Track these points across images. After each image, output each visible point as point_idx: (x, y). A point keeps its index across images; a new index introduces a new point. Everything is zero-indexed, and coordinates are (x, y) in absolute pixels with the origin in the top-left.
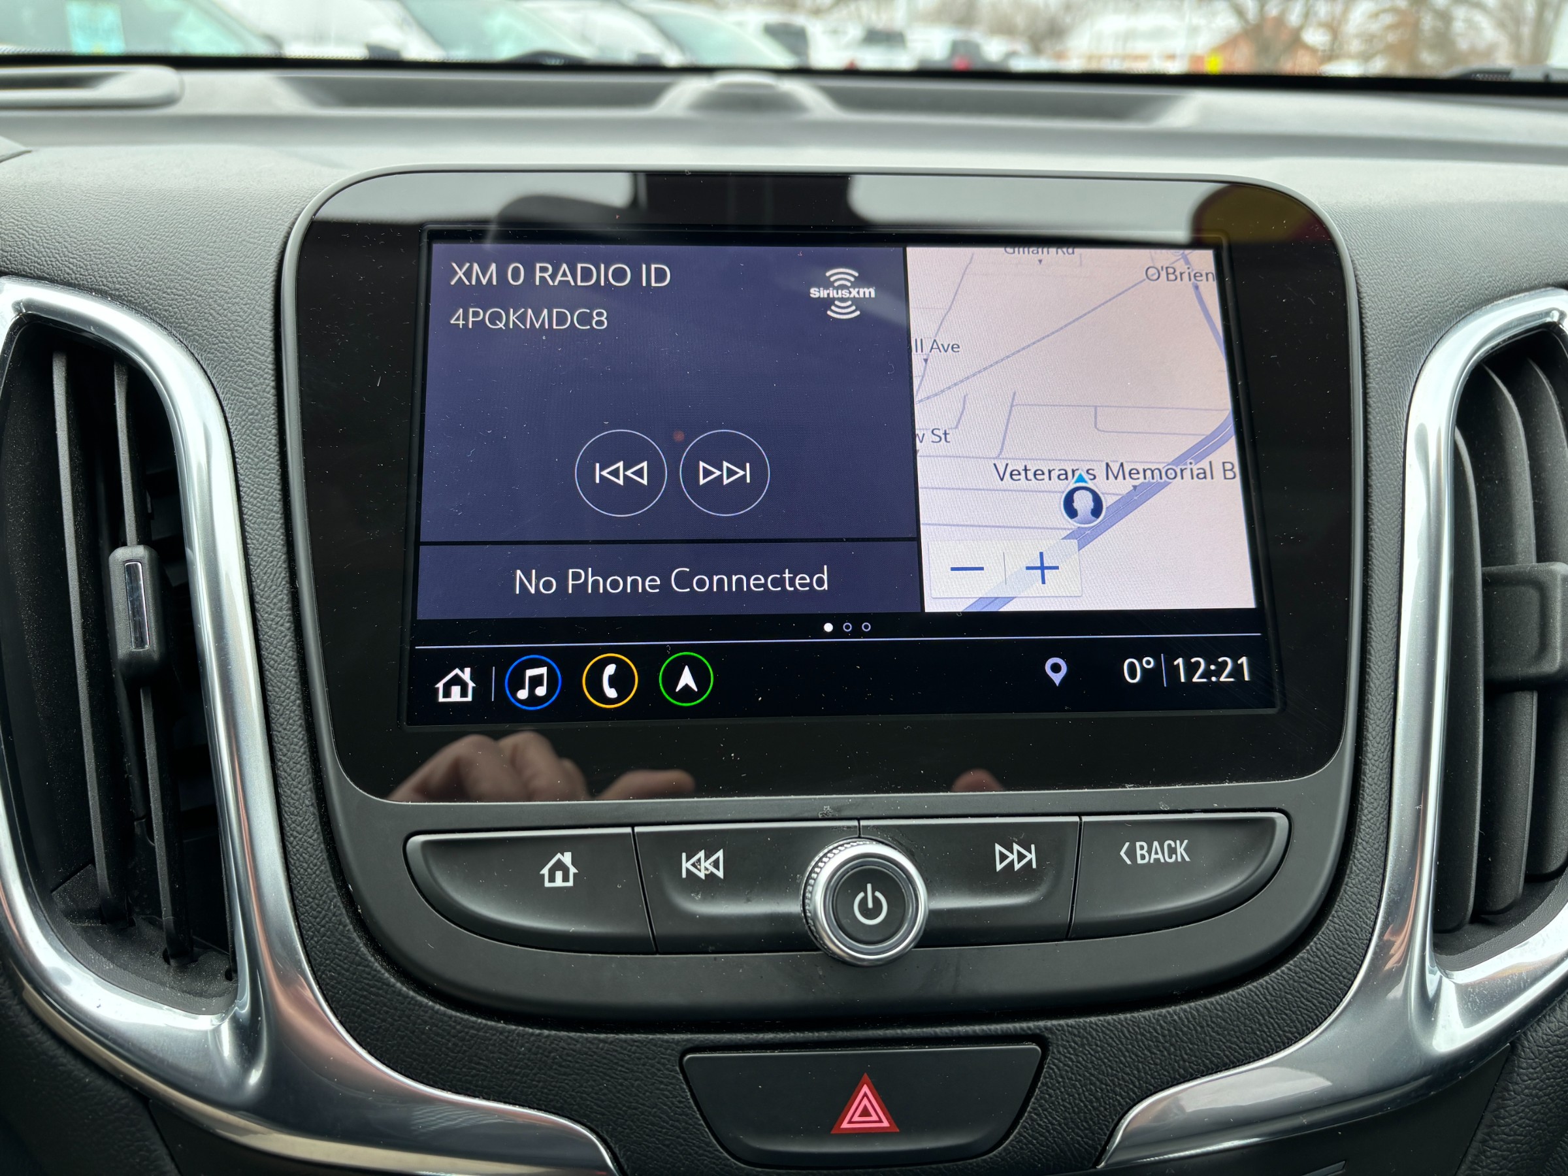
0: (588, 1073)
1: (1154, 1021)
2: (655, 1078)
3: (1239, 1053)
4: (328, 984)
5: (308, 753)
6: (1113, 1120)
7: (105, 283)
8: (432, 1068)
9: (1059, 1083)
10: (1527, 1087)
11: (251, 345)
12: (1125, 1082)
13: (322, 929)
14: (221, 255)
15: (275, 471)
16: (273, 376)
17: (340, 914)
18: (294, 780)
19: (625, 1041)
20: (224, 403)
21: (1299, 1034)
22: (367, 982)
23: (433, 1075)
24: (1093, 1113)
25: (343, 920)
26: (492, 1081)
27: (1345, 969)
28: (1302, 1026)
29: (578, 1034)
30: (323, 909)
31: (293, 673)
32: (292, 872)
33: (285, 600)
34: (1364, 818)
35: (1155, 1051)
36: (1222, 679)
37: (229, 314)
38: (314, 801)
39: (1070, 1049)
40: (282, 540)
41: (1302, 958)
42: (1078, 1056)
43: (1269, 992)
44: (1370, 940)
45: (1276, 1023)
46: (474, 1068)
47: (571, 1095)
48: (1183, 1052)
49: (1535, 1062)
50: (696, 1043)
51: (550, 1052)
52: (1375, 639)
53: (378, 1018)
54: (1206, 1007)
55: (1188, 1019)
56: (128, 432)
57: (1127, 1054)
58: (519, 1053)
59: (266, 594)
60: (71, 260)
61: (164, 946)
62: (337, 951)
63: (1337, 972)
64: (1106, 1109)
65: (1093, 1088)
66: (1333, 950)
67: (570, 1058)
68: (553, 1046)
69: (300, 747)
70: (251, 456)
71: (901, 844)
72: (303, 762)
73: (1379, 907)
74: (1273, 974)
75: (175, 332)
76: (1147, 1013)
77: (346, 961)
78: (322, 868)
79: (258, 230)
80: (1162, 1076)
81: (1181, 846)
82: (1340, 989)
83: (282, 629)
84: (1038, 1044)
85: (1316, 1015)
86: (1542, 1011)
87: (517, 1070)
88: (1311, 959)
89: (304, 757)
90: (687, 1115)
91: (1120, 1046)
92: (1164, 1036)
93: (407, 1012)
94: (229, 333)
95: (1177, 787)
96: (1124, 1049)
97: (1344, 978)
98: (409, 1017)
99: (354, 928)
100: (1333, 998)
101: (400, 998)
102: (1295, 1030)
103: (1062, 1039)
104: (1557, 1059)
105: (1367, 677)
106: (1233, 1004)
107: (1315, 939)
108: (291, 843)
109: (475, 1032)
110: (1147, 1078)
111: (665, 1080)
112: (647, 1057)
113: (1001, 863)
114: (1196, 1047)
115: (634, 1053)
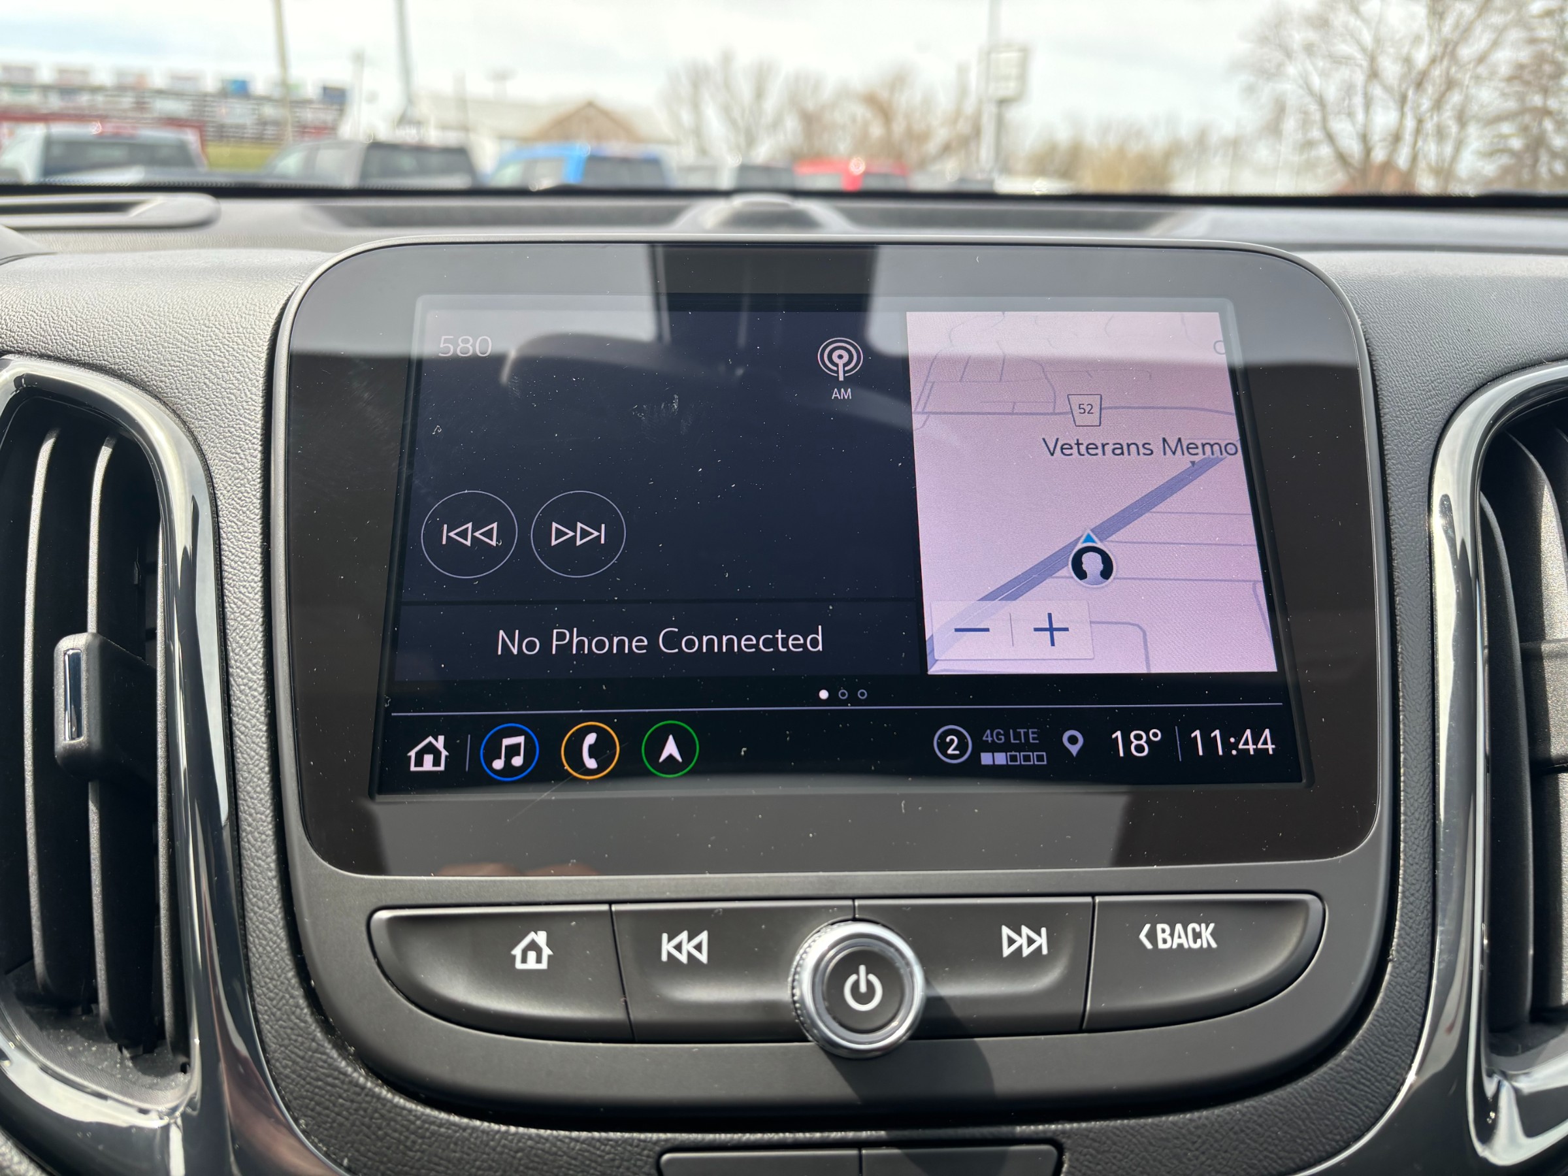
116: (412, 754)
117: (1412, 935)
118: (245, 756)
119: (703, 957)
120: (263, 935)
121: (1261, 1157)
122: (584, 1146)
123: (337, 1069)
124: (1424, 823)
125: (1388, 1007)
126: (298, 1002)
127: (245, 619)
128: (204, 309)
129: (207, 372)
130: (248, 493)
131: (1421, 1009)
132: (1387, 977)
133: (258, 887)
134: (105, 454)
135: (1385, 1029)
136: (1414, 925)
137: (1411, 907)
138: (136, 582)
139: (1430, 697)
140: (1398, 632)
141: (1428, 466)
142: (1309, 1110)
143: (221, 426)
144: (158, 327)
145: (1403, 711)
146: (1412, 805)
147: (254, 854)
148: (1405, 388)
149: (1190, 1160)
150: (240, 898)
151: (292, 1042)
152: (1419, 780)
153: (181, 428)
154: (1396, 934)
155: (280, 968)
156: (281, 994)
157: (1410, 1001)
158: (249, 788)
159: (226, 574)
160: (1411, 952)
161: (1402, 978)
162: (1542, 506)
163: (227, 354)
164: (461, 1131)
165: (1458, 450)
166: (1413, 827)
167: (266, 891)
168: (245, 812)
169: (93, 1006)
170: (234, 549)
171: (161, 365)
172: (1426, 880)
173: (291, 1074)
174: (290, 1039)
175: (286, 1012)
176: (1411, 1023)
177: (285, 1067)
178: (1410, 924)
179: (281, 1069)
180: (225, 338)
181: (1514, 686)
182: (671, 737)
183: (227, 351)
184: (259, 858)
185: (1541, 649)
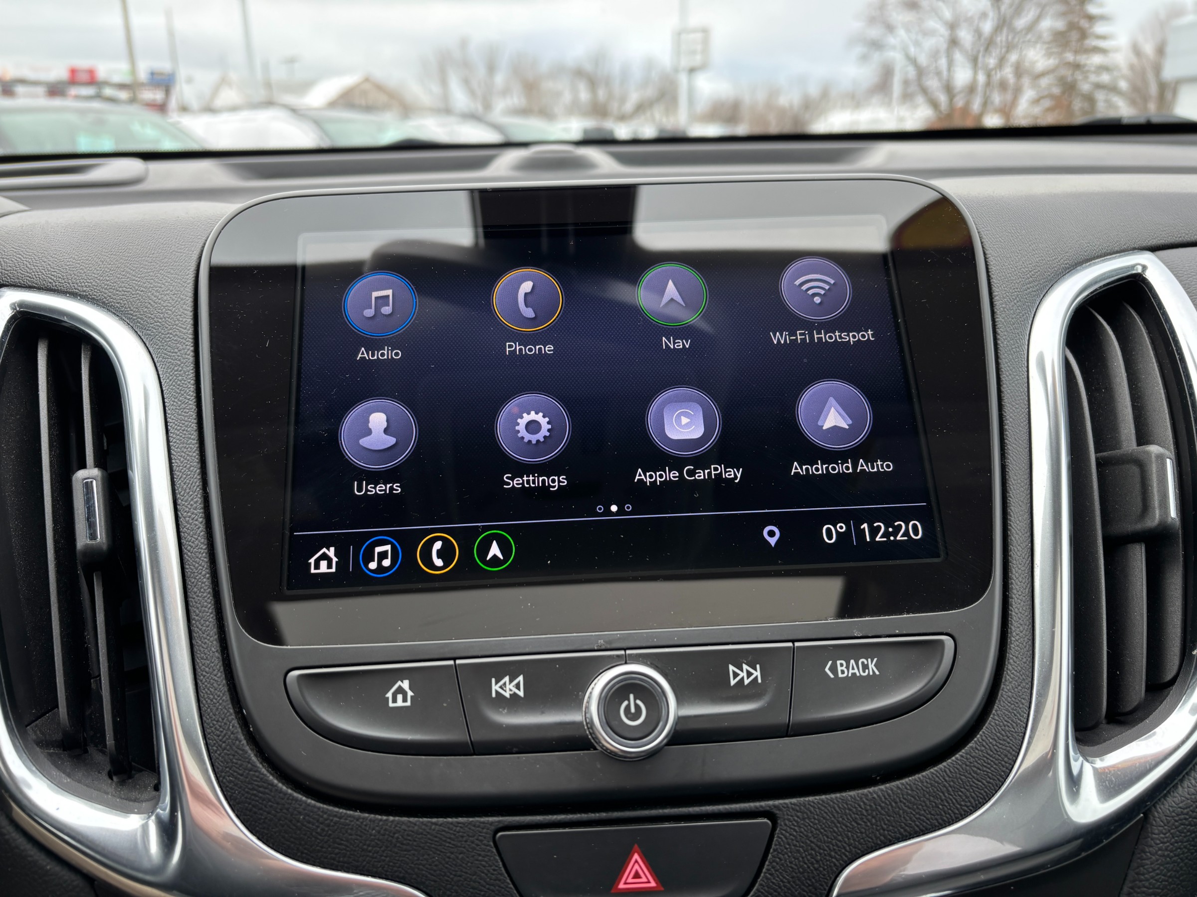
0: (423, 848)
1: (858, 799)
2: (475, 851)
3: (927, 823)
4: (227, 786)
5: (214, 613)
6: (831, 878)
7: (76, 286)
8: (305, 849)
9: (786, 849)
10: (1160, 849)
11: (177, 322)
12: (838, 847)
13: (224, 745)
14: (158, 262)
15: (193, 410)
16: (192, 343)
17: (237, 732)
18: (204, 634)
19: (452, 823)
20: (158, 365)
21: (973, 807)
22: (256, 783)
23: (306, 854)
24: (815, 872)
25: (239, 736)
26: (350, 858)
27: (1006, 756)
28: (975, 801)
29: (416, 819)
30: (224, 729)
31: (204, 554)
32: (202, 702)
33: (199, 502)
34: (1013, 639)
35: (860, 822)
36: (898, 538)
37: (162, 302)
38: (218, 648)
39: (794, 822)
40: (197, 459)
41: (971, 747)
42: (800, 827)
43: (947, 775)
44: (1025, 734)
45: (954, 798)
46: (337, 848)
47: (410, 867)
48: (882, 823)
49: (1165, 829)
50: (506, 823)
51: (394, 833)
52: (1013, 504)
53: (265, 811)
54: (898, 788)
55: (884, 796)
56: (90, 390)
57: (839, 825)
58: (371, 835)
59: (185, 499)
60: (53, 273)
61: (108, 767)
62: (234, 760)
63: (1000, 758)
64: (824, 869)
65: (813, 852)
66: (995, 741)
67: (409, 838)
68: (397, 828)
69: (209, 609)
70: (176, 400)
71: (657, 667)
72: (211, 619)
73: (1030, 708)
74: (950, 761)
75: (124, 318)
76: (852, 793)
77: (241, 768)
78: (224, 698)
79: (184, 243)
80: (867, 842)
81: (872, 663)
82: (1003, 772)
83: (197, 523)
84: (768, 819)
85: (985, 792)
86: (1165, 789)
87: (370, 848)
88: (979, 748)
89: (212, 615)
90: (500, 880)
91: (833, 819)
92: (867, 811)
93: (287, 806)
94: (162, 315)
95: (867, 618)
96: (836, 821)
97: (1006, 762)
98: (288, 809)
99: (247, 742)
100: (998, 779)
101: (281, 795)
102: (969, 804)
103: (788, 815)
104: (1183, 826)
105: (1009, 532)
106: (920, 784)
107: (981, 733)
108: (201, 681)
109: (338, 819)
110: (855, 844)
111: (483, 853)
112: (468, 835)
113: (734, 679)
114: (892, 818)
115: (458, 832)
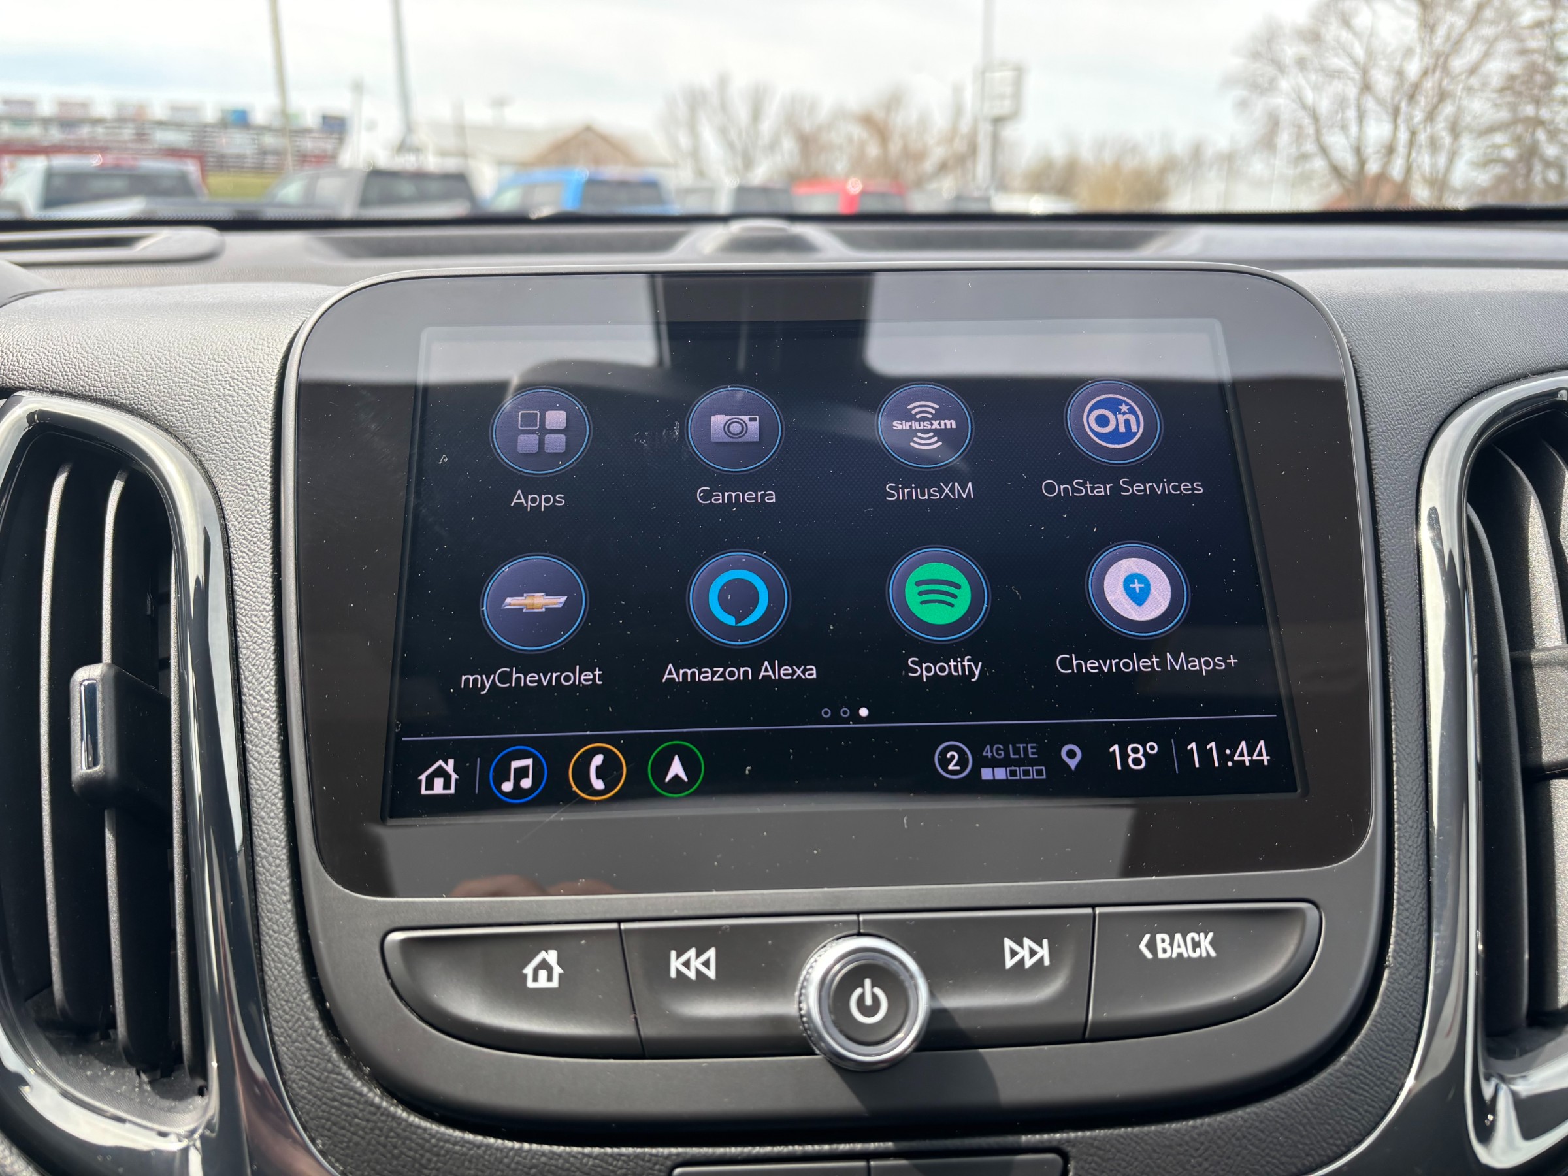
116: (423, 777)
117: (1408, 941)
118: (259, 782)
119: (711, 974)
120: (279, 958)
121: (1263, 1162)
122: (597, 1161)
123: (352, 1089)
124: (1418, 830)
125: (1385, 1012)
126: (313, 1024)
127: (257, 647)
128: (214, 345)
129: (217, 406)
130: (259, 524)
131: (1418, 1014)
132: (1384, 983)
133: (273, 911)
134: (117, 487)
135: (1383, 1034)
136: (1409, 932)
137: (1406, 914)
138: (149, 613)
139: (1421, 707)
140: (1389, 644)
141: (1415, 479)
142: (1310, 1115)
143: (231, 459)
144: (168, 362)
145: (1395, 721)
146: (1405, 814)
147: (269, 878)
148: (1391, 404)
149: (1193, 1167)
150: (255, 922)
151: (308, 1063)
152: (1412, 788)
153: (191, 461)
154: (1392, 940)
155: (296, 990)
156: (297, 1016)
157: (1408, 1007)
158: (263, 814)
159: (238, 603)
160: (1408, 958)
161: (1399, 984)
162: (1529, 517)
163: (236, 388)
164: (475, 1149)
165: (1445, 462)
166: (1406, 834)
167: (281, 915)
168: (259, 837)
169: (111, 1032)
170: (246, 579)
171: (172, 399)
172: (1421, 886)
173: (307, 1095)
174: (306, 1061)
175: (302, 1034)
176: (1409, 1028)
177: (302, 1088)
178: (1406, 931)
179: (298, 1090)
180: (234, 372)
181: (1505, 695)
182: (676, 758)
183: (237, 385)
184: (273, 883)
185: (1530, 658)
